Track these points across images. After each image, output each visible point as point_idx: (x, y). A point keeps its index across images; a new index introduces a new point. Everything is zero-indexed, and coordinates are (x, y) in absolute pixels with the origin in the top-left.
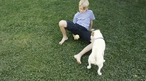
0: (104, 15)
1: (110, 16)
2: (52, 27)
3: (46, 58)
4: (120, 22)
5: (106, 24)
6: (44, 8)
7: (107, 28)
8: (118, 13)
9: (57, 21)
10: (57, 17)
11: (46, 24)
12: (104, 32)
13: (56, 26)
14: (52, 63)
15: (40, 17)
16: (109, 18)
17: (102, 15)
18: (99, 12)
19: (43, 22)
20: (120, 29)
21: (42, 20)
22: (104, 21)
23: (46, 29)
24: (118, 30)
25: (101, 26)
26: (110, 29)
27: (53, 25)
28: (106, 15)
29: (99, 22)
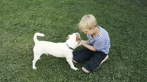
0: (122, 22)
1: (130, 24)
2: (61, 31)
3: (47, 72)
4: (141, 33)
5: (124, 34)
6: (56, 8)
7: (125, 39)
8: (140, 21)
9: (67, 25)
10: (69, 19)
11: (54, 27)
12: (121, 44)
13: (65, 30)
14: (52, 79)
15: (50, 18)
16: (129, 27)
17: (120, 22)
18: (117, 18)
19: (51, 25)
20: (140, 42)
21: (51, 21)
22: (122, 30)
23: (53, 33)
24: (139, 43)
25: (117, 36)
26: (129, 41)
27: (63, 29)
28: (126, 22)
29: (116, 31)
